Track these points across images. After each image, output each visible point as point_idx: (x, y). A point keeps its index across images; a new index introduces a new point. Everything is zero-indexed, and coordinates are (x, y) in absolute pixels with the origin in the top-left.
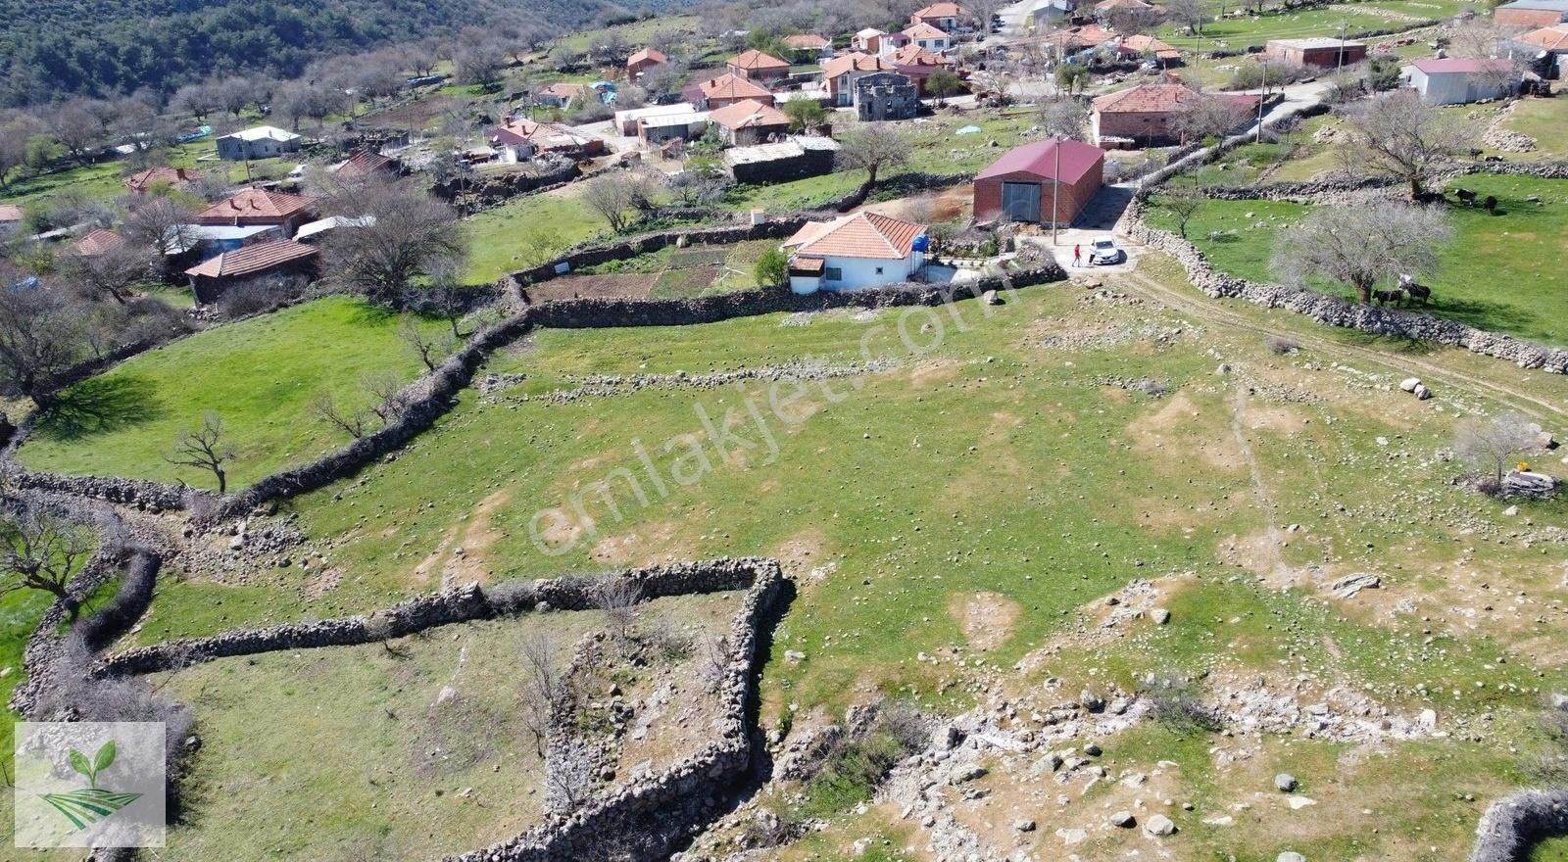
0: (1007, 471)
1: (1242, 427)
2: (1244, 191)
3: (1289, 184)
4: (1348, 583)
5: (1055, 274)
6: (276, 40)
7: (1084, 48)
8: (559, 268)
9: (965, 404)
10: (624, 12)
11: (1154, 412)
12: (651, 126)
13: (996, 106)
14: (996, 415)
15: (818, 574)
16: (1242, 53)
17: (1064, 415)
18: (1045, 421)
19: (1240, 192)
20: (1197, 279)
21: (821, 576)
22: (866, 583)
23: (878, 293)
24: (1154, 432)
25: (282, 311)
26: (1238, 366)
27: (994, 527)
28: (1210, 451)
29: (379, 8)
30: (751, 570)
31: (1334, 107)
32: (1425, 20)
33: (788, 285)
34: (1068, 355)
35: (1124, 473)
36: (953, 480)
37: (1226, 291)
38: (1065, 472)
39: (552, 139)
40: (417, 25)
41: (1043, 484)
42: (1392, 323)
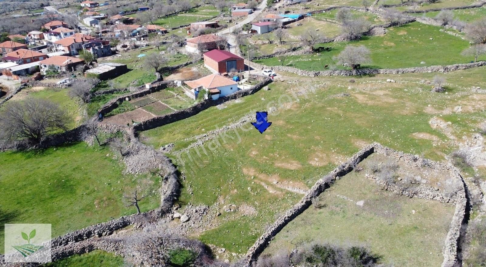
12: (14, 71)
33: (211, 98)
42: (362, 72)
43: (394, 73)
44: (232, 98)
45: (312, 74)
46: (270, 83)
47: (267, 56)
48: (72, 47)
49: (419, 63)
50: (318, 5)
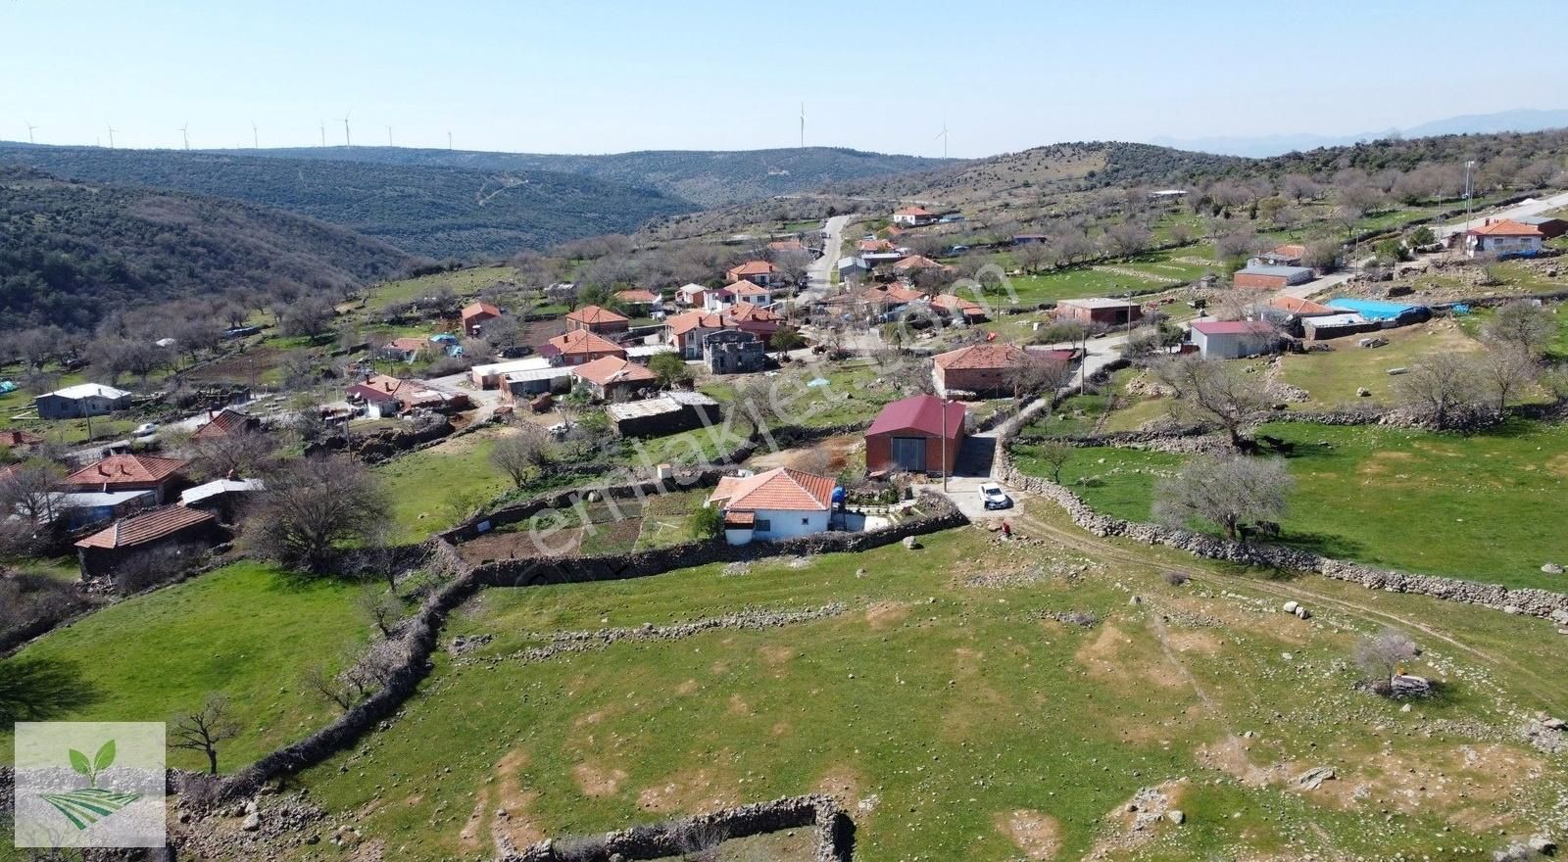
0: (991, 701)
1: (1172, 650)
2: (1090, 440)
3: (1127, 433)
4: (1311, 777)
5: (959, 520)
6: (42, 285)
7: (899, 305)
8: (481, 526)
9: (926, 642)
10: (430, 261)
11: (1093, 641)
12: (515, 381)
13: (835, 359)
14: (958, 650)
15: (865, 805)
16: (1034, 310)
17: (1018, 647)
18: (1003, 654)
19: (1088, 440)
20: (1082, 521)
21: (869, 807)
22: (913, 811)
23: (807, 542)
24: (1102, 658)
25: (191, 581)
26: (1146, 597)
27: (1002, 751)
28: (1155, 672)
29: (156, 253)
30: (810, 807)
31: (1134, 361)
32: (1177, 281)
33: (724, 537)
34: (998, 594)
35: (1091, 697)
36: (947, 712)
37: (1111, 531)
38: (1041, 699)
39: (417, 395)
40: (198, 270)
41: (1027, 711)
42: (1258, 554)
43: (1367, 585)
44: (791, 552)
45: (1099, 524)
46: (950, 527)
47: (1082, 441)
48: (691, 338)
49: (1539, 568)
50: (1553, 275)
